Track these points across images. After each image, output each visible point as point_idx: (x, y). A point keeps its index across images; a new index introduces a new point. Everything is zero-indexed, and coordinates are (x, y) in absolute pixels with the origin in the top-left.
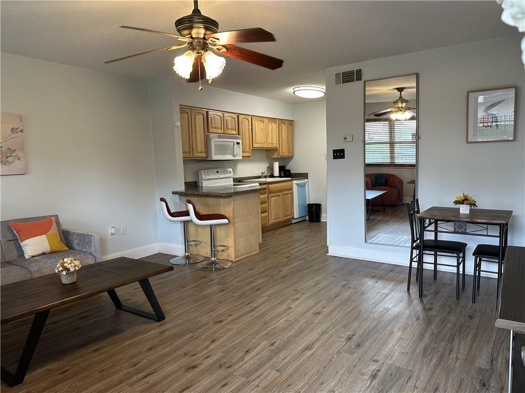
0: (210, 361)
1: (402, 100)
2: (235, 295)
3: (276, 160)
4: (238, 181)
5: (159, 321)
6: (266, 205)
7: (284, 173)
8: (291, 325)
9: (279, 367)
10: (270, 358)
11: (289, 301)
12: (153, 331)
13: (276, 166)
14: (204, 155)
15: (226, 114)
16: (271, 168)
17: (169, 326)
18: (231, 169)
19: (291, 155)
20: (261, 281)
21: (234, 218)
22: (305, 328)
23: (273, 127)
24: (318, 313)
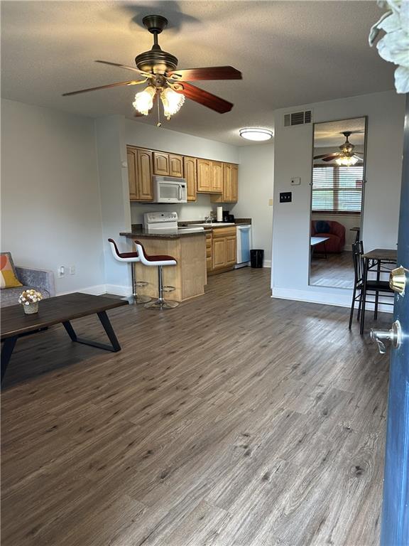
0: (167, 384)
1: (348, 145)
2: (185, 330)
3: (220, 204)
4: (182, 225)
5: (116, 351)
6: (210, 249)
7: (228, 219)
8: (240, 355)
9: (232, 389)
10: (223, 382)
11: (237, 336)
12: (110, 360)
13: (220, 210)
14: (149, 197)
15: (171, 156)
16: (214, 213)
17: (125, 356)
18: (175, 213)
19: (235, 200)
20: (208, 319)
21: (180, 260)
22: (254, 358)
23: (217, 171)
24: (265, 346)
